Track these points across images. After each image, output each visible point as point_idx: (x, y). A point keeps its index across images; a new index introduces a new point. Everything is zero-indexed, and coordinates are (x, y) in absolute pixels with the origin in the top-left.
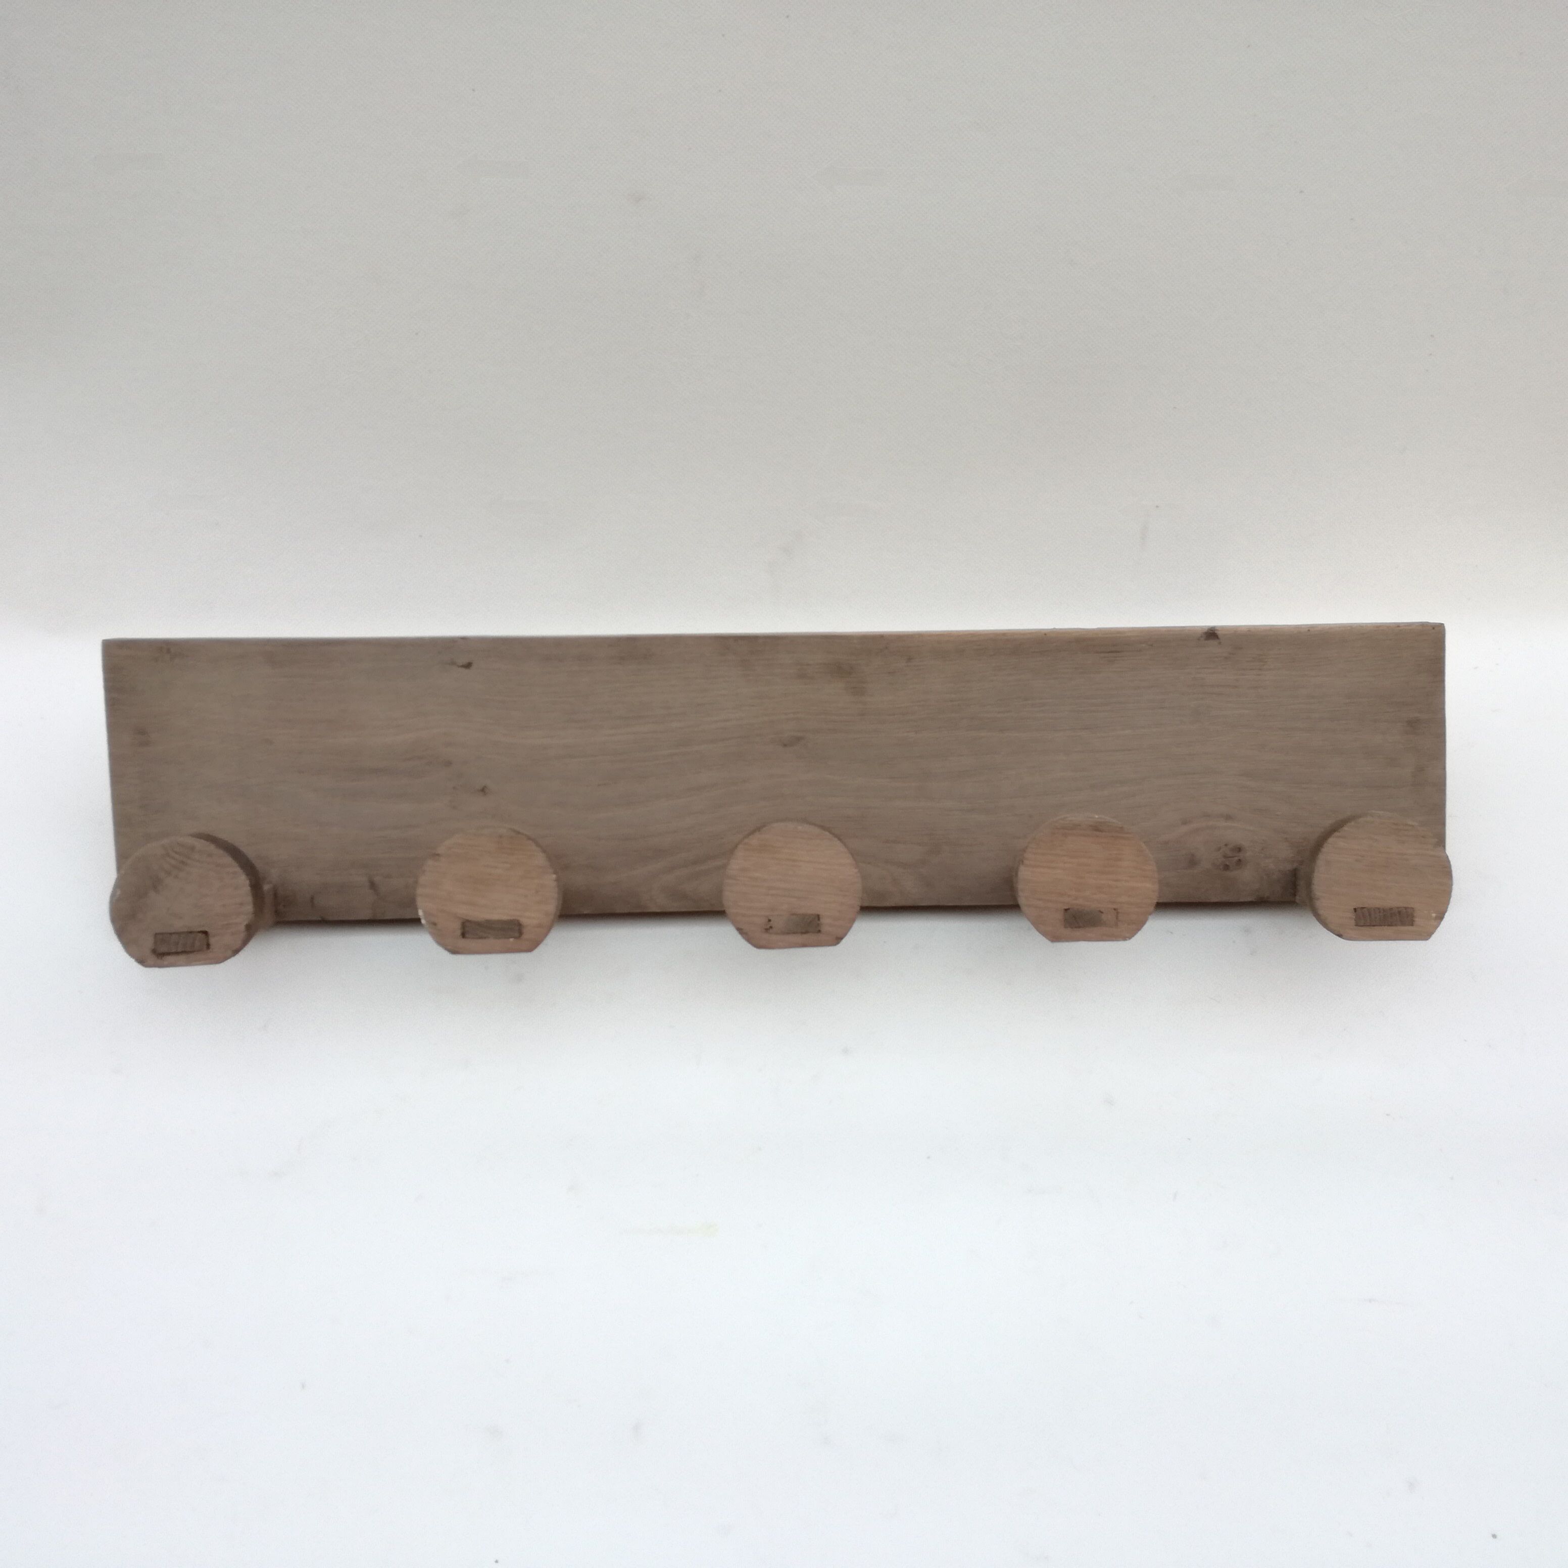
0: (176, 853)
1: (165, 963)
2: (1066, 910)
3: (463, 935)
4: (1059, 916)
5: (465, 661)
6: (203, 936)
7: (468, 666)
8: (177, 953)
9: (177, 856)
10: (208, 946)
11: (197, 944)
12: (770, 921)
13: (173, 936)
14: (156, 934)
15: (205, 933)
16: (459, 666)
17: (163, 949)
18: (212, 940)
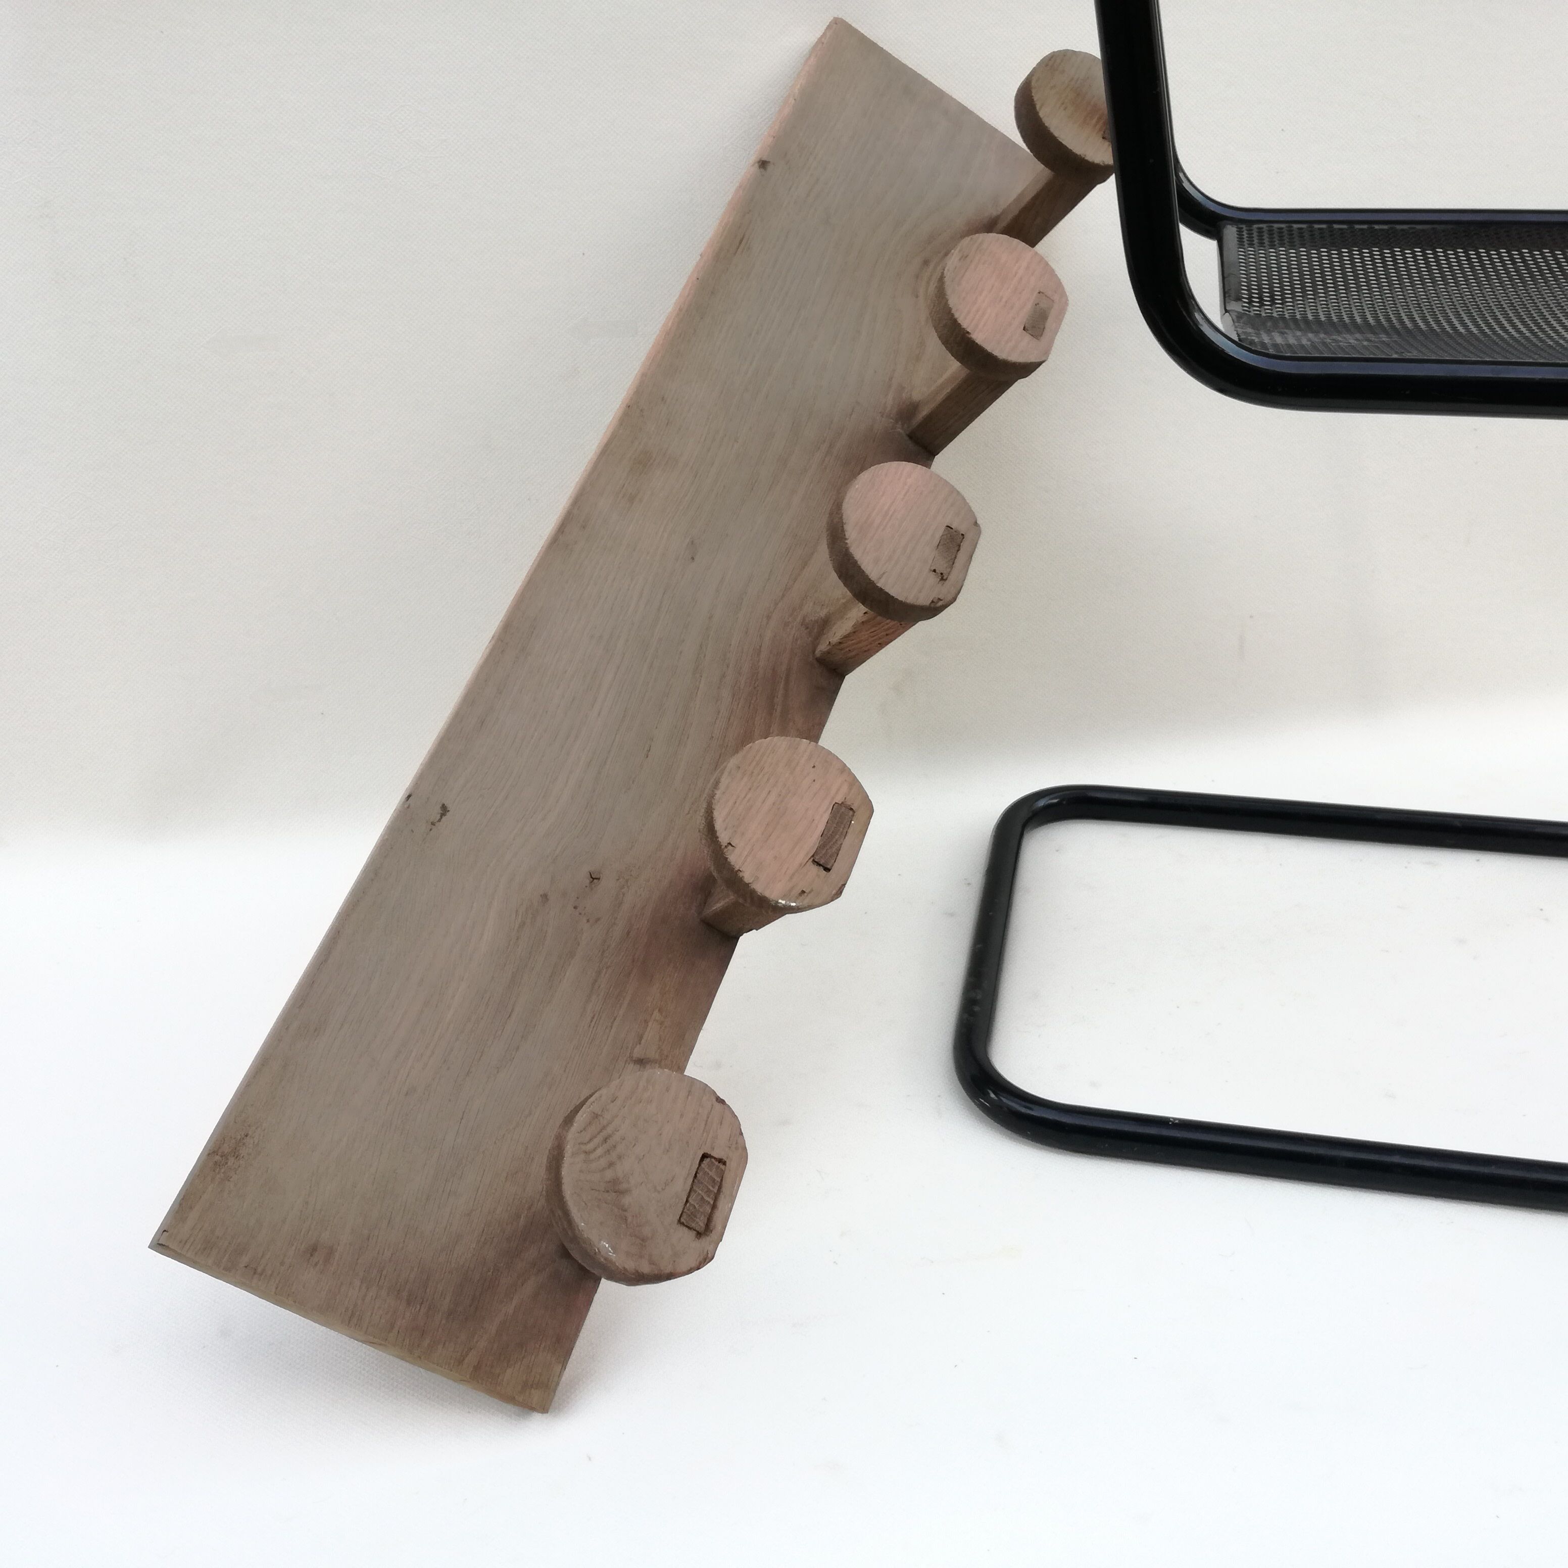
0: (591, 1140)
1: (719, 1228)
2: (1024, 329)
3: (827, 870)
4: (1027, 337)
5: (438, 810)
6: (706, 1161)
7: (444, 810)
8: (714, 1207)
9: (596, 1141)
10: (721, 1161)
11: (712, 1173)
12: (934, 571)
13: (690, 1200)
14: (679, 1222)
15: (705, 1156)
16: (439, 821)
17: (701, 1224)
18: (716, 1154)
